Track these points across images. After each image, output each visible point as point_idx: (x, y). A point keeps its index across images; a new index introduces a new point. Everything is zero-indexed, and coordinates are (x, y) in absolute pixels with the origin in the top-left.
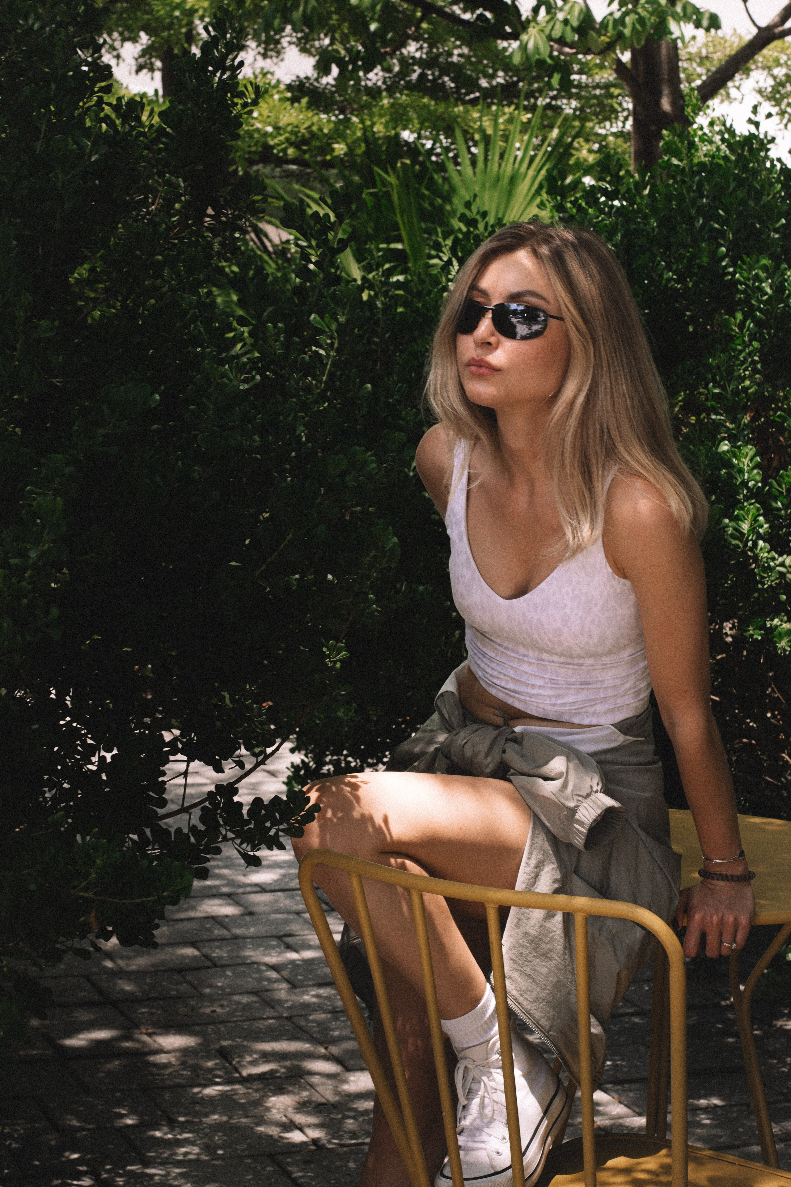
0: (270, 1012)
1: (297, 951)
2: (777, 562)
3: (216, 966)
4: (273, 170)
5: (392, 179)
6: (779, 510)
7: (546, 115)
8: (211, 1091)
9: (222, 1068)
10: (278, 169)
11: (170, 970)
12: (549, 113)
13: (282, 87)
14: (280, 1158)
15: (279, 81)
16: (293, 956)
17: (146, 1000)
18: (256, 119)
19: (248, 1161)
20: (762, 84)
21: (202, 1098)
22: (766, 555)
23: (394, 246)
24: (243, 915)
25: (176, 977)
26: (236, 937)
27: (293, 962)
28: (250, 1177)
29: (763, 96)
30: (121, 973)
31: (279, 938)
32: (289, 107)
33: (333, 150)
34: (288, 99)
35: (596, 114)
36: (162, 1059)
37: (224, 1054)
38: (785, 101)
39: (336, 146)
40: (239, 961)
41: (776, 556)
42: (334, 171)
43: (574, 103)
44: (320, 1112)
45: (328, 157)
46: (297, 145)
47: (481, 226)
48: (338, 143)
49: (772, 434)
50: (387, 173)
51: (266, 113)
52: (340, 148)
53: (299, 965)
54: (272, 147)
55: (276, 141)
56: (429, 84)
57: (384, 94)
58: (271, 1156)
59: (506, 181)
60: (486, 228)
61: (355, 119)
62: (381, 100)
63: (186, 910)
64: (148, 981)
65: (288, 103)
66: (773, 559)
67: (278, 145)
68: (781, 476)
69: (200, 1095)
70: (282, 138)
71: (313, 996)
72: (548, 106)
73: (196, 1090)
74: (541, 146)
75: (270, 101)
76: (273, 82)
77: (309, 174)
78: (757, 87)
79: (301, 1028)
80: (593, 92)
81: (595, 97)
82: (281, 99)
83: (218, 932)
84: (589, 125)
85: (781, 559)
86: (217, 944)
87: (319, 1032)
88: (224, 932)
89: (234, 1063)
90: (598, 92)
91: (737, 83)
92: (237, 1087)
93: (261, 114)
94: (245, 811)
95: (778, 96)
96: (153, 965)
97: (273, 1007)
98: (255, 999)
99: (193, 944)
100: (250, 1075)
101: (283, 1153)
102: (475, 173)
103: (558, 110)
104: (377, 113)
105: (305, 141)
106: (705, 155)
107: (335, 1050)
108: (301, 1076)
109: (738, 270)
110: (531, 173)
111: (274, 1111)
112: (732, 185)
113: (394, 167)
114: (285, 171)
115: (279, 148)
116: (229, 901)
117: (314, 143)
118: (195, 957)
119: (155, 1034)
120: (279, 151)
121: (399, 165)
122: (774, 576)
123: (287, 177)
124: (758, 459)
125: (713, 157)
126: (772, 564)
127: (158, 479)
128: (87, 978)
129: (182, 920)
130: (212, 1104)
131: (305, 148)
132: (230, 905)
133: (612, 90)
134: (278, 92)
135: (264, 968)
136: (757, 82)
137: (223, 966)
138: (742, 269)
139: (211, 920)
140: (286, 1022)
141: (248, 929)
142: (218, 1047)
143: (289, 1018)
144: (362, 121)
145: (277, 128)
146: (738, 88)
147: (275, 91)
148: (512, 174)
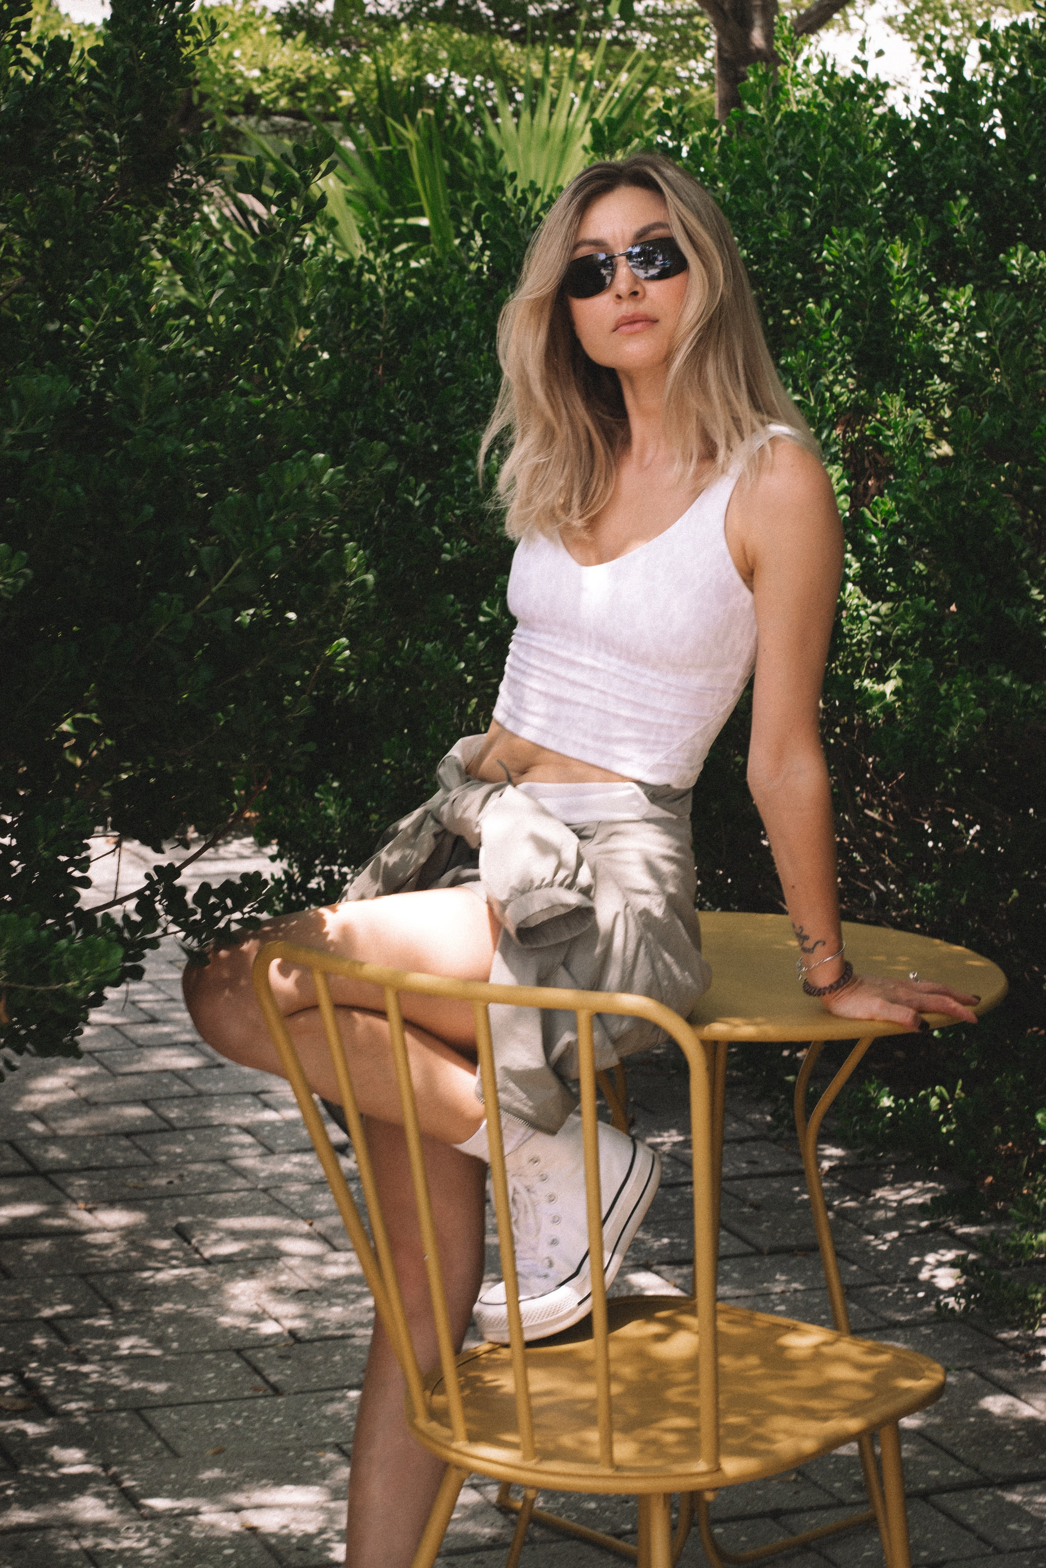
0: (240, 1182)
1: (276, 1110)
2: (870, 611)
3: (174, 1129)
4: (258, 122)
5: (410, 135)
6: (873, 545)
7: (612, 52)
8: (166, 1276)
9: (181, 1249)
10: (264, 123)
11: (116, 1134)
12: (616, 48)
13: (269, 17)
14: (250, 1353)
15: (265, 9)
16: (269, 1115)
17: (85, 1169)
18: (237, 59)
19: (210, 1356)
20: (892, 12)
21: (154, 1285)
22: (856, 601)
23: (412, 221)
24: (208, 1067)
25: (124, 1143)
26: (200, 1094)
27: (271, 1123)
28: (211, 1375)
29: (893, 27)
30: (52, 1138)
31: (256, 1094)
32: (279, 44)
33: (339, 99)
34: (278, 33)
35: (677, 50)
36: (103, 1238)
37: (182, 1233)
38: (922, 33)
39: (342, 93)
40: (204, 1122)
41: (869, 603)
42: (338, 125)
43: (648, 38)
44: (301, 1299)
45: (332, 109)
46: (291, 93)
47: (509, 191)
48: (345, 89)
49: (868, 453)
50: (404, 126)
51: (250, 51)
52: (347, 96)
53: (279, 1128)
54: (259, 97)
55: (265, 88)
56: (459, 12)
57: (404, 25)
58: (239, 1352)
59: (557, 137)
60: (515, 195)
61: (365, 59)
62: (400, 33)
63: (139, 1061)
64: (88, 1147)
65: (278, 38)
66: (865, 606)
67: (267, 94)
68: (876, 504)
69: (151, 1281)
70: (272, 85)
71: (295, 1164)
72: (615, 41)
73: (146, 1274)
74: (605, 90)
75: (255, 36)
76: (258, 11)
77: (304, 129)
78: (886, 14)
79: (279, 1202)
80: (672, 23)
81: (677, 28)
82: (269, 34)
83: (177, 1088)
84: (666, 64)
85: (874, 607)
86: (176, 1102)
87: (302, 1206)
88: (186, 1089)
89: (194, 1241)
90: (679, 21)
91: (860, 11)
92: (197, 1270)
93: (244, 54)
94: (189, 897)
95: (913, 27)
96: (94, 1128)
97: (245, 1177)
98: (220, 1167)
99: (145, 1103)
100: (214, 1257)
101: (253, 1348)
102: (518, 128)
103: (629, 45)
104: (394, 50)
105: (299, 86)
106: (798, 103)
107: (319, 1226)
108: (278, 1258)
109: (826, 246)
111: (243, 1298)
112: (824, 140)
113: (413, 119)
114: (273, 125)
115: (269, 98)
116: (192, 1050)
117: (313, 90)
118: (147, 1118)
119: (95, 1209)
120: (268, 102)
121: (419, 116)
122: (866, 626)
123: (276, 132)
124: (845, 482)
125: (807, 105)
126: (863, 613)
127: (78, 489)
128: (12, 1144)
129: (131, 1074)
130: (165, 1291)
131: (301, 94)
132: (192, 1055)
133: (696, 19)
134: (265, 23)
135: (235, 1130)
137: (184, 1129)
138: (830, 244)
139: (169, 1075)
140: (262, 1195)
141: (217, 1083)
142: (174, 1224)
143: (265, 1190)
144: (375, 61)
145: (264, 70)
146: (861, 17)
147: (260, 22)
148: (567, 129)
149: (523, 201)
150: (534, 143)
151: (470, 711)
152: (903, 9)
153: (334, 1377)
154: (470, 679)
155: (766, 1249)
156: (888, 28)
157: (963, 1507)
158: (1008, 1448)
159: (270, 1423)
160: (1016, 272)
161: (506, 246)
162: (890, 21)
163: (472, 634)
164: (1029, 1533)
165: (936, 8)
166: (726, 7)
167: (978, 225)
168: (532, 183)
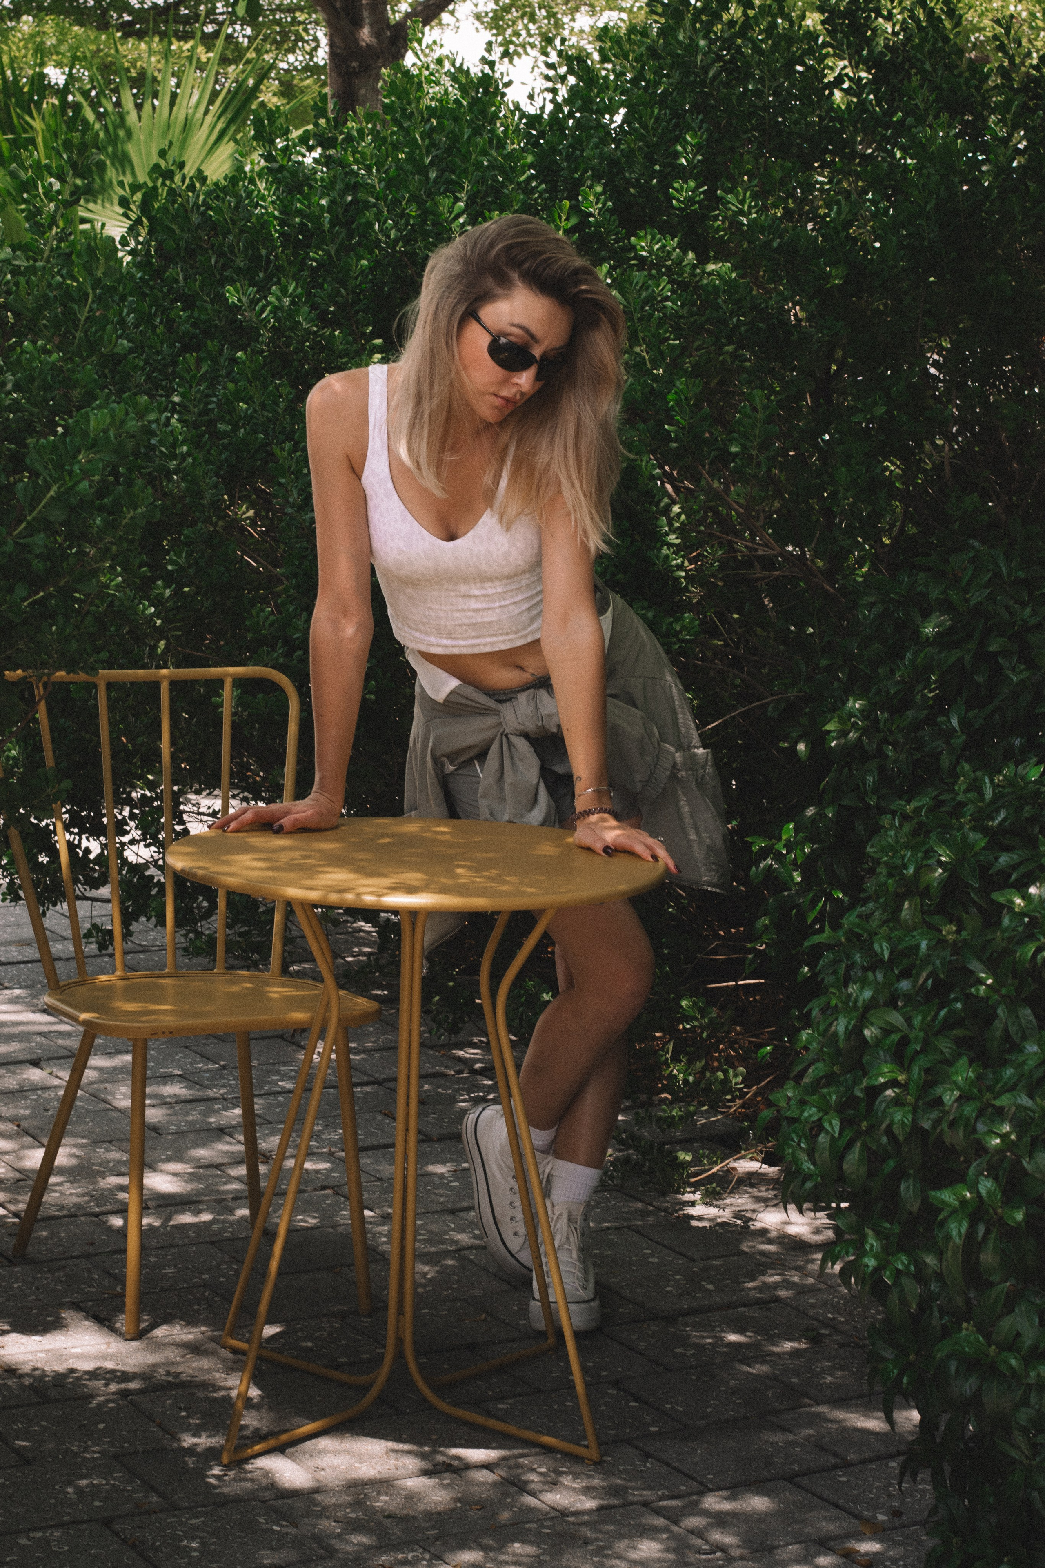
5: (36, 123)
20: (481, 8)
47: (177, 178)
50: (32, 117)
59: (178, 128)
60: (183, 182)
102: (140, 118)
106: (432, 99)
110: (209, 119)
112: (467, 133)
113: (38, 108)
121: (43, 108)
125: (440, 101)
133: (297, 14)
136: (476, 5)
148: (186, 119)
149: (192, 187)
150: (155, 133)
151: (159, 651)
152: (492, 6)
153: (61, 1248)
154: (159, 622)
155: (435, 1137)
156: (477, 24)
157: (634, 1337)
158: (668, 1289)
159: (12, 1288)
160: (644, 253)
161: (173, 231)
162: (478, 17)
163: (159, 583)
164: (693, 1355)
165: (524, 6)
166: (338, 5)
167: (611, 211)
168: (199, 171)
